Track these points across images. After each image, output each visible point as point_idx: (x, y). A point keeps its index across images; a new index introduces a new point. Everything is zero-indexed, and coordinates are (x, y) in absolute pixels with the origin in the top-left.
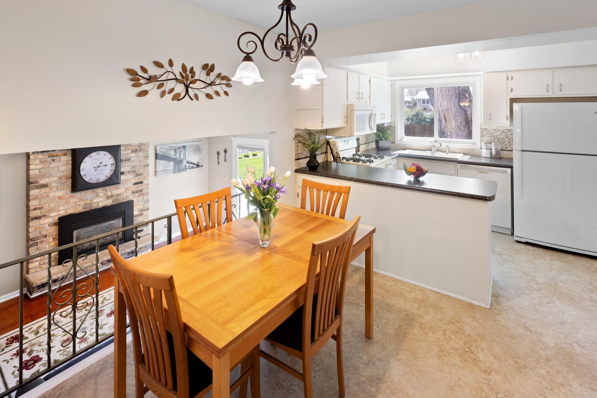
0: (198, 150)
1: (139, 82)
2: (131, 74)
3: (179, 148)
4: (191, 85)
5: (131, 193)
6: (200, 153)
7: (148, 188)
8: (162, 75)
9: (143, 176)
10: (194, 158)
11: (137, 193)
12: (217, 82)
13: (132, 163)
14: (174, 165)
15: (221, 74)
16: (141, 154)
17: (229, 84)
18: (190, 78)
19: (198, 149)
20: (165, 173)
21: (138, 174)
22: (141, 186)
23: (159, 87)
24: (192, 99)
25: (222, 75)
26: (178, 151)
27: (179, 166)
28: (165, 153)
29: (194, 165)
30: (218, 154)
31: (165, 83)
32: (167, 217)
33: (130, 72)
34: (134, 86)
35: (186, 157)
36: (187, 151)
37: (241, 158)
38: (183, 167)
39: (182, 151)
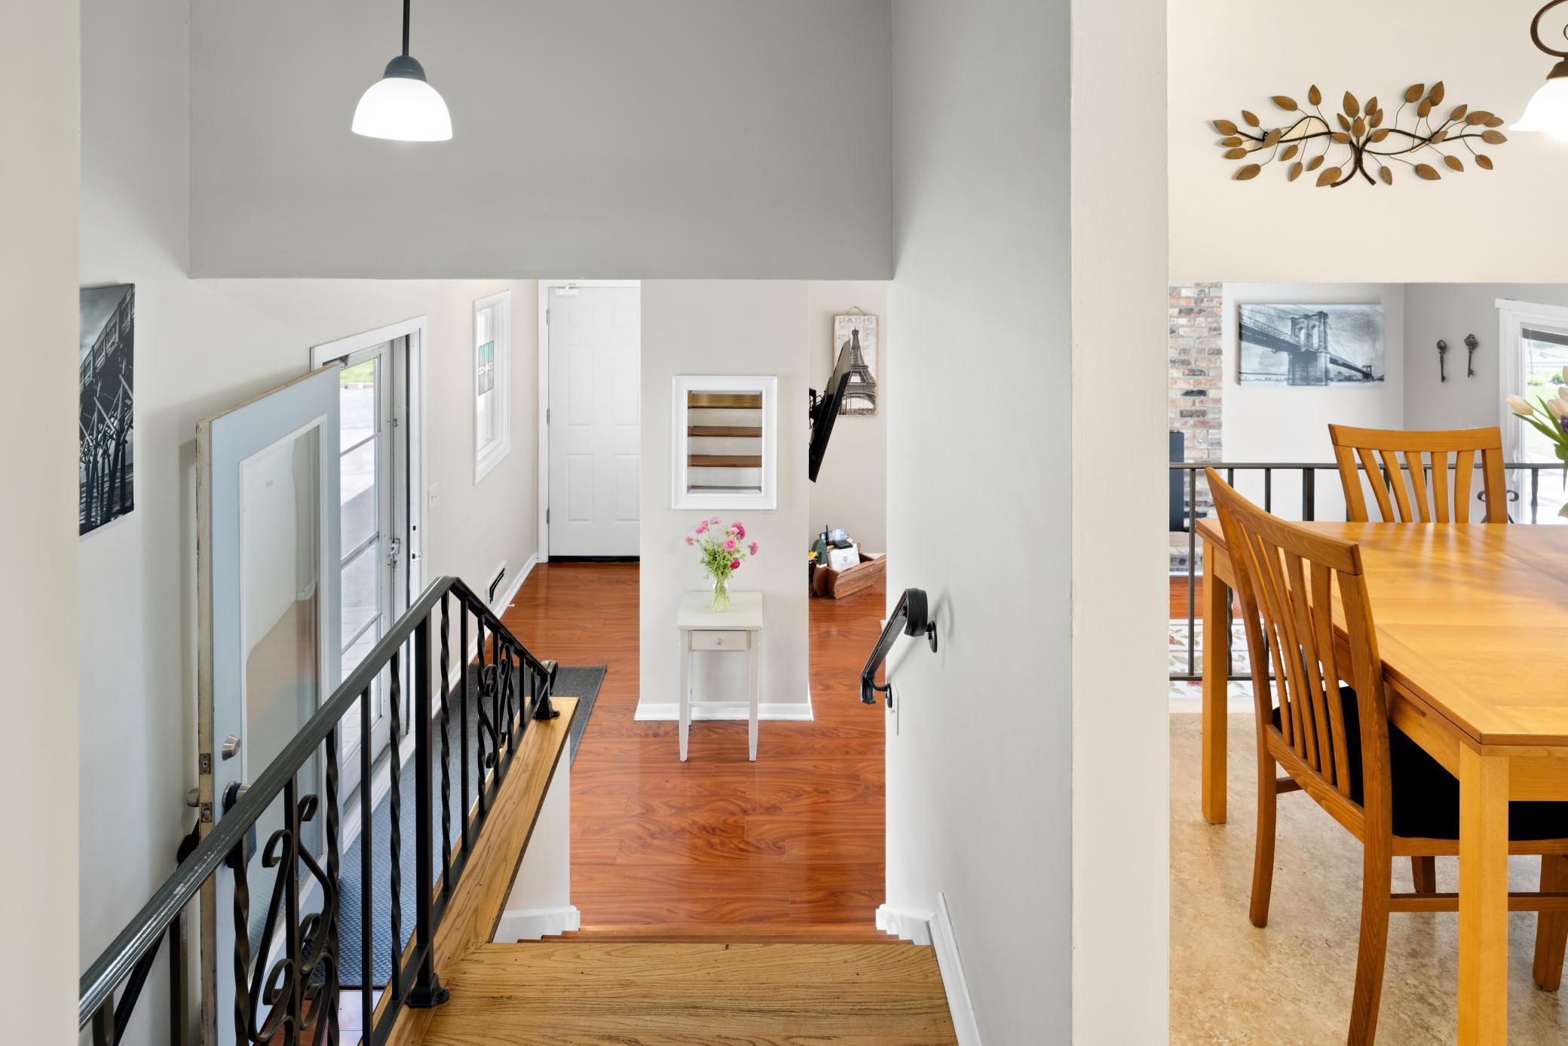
0: (1369, 328)
1: (1240, 147)
2: (1222, 132)
3: (1307, 317)
4: (1370, 146)
5: (1179, 413)
6: (1374, 340)
7: (1220, 412)
8: (1293, 128)
9: (1207, 377)
10: (1358, 354)
11: (1191, 416)
12: (1454, 129)
13: (1181, 340)
14: (1290, 361)
15: (1465, 107)
16: (1200, 320)
17: (1497, 133)
18: (1367, 128)
19: (1366, 328)
20: (1266, 379)
21: (1194, 371)
22: (1202, 401)
23: (1286, 155)
24: (1372, 182)
25: (1469, 111)
26: (1303, 325)
27: (1307, 368)
28: (1266, 327)
29: (1353, 372)
30: (1442, 348)
31: (1301, 145)
32: (1303, 468)
33: (1224, 127)
34: (1229, 156)
35: (1329, 345)
36: (1331, 328)
37: (1536, 385)
38: (1319, 373)
39: (1314, 326)
